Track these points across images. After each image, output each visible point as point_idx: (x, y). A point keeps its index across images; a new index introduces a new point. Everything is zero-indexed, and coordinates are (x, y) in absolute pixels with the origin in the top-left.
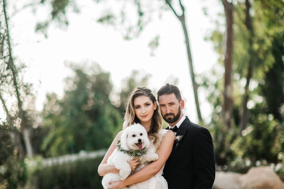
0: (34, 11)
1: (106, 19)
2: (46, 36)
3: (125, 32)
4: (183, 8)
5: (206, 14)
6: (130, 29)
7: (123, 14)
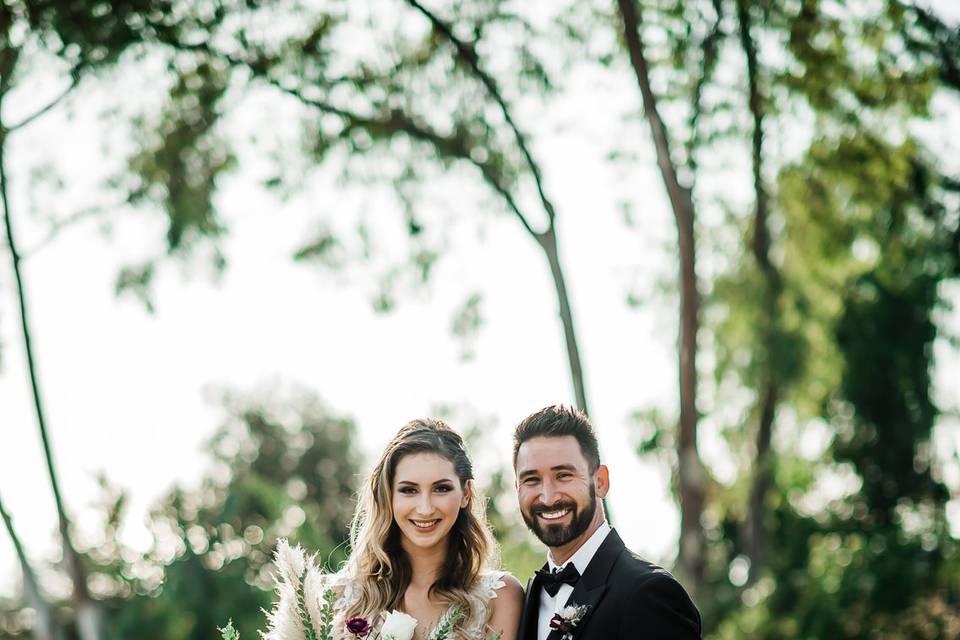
0: (106, 230)
1: (317, 249)
2: (150, 307)
3: (375, 289)
4: (548, 207)
5: (629, 221)
6: (389, 278)
7: (363, 231)
